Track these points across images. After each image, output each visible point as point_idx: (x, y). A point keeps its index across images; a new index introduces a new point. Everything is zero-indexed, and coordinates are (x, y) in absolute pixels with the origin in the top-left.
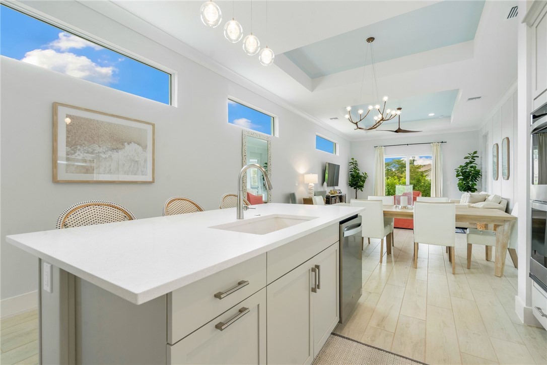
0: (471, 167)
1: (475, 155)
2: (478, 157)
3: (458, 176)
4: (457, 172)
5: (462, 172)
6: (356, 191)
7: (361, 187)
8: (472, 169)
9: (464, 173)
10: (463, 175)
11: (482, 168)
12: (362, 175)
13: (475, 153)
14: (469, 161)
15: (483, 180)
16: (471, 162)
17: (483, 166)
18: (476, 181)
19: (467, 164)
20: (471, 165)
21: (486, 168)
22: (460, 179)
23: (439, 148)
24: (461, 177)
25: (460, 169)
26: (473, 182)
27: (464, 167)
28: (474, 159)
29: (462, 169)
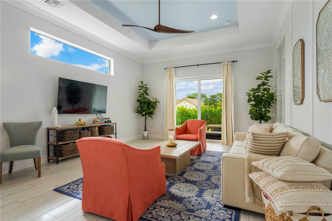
0: (264, 90)
1: (268, 75)
2: (272, 77)
3: (249, 101)
4: (249, 95)
5: (254, 97)
6: (146, 119)
7: (151, 114)
8: (266, 92)
9: (256, 98)
10: (255, 101)
11: (276, 91)
12: (153, 101)
13: (269, 72)
14: (261, 83)
15: (277, 106)
16: (264, 84)
17: (278, 89)
18: (269, 108)
19: (260, 86)
20: (265, 87)
21: (281, 92)
22: (252, 105)
23: (230, 68)
24: (253, 103)
25: (252, 93)
26: (265, 108)
27: (256, 89)
28: (268, 80)
29: (254, 93)
